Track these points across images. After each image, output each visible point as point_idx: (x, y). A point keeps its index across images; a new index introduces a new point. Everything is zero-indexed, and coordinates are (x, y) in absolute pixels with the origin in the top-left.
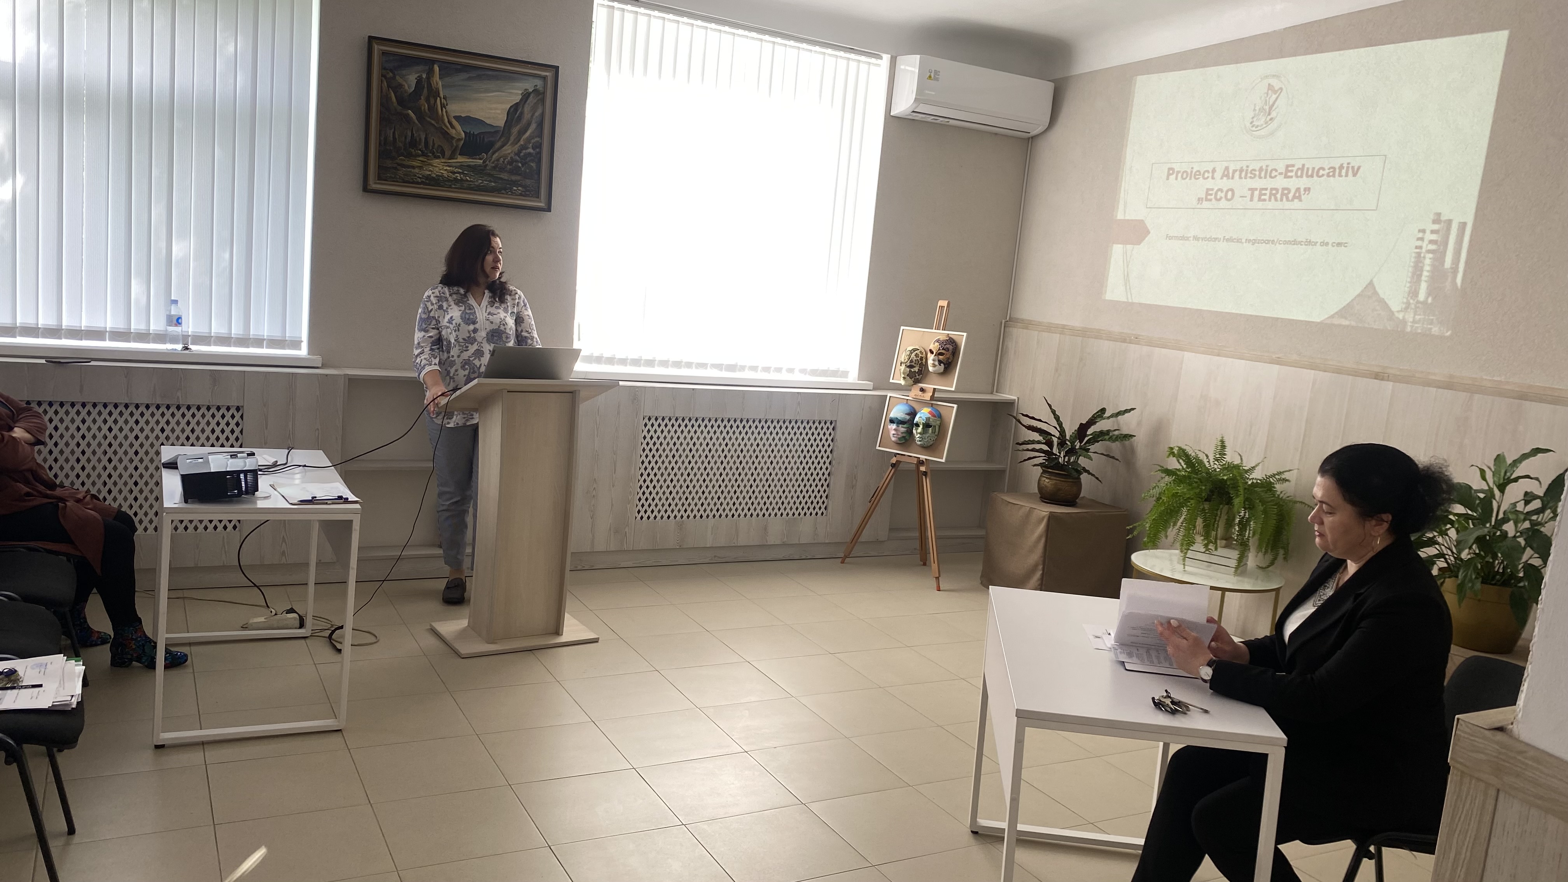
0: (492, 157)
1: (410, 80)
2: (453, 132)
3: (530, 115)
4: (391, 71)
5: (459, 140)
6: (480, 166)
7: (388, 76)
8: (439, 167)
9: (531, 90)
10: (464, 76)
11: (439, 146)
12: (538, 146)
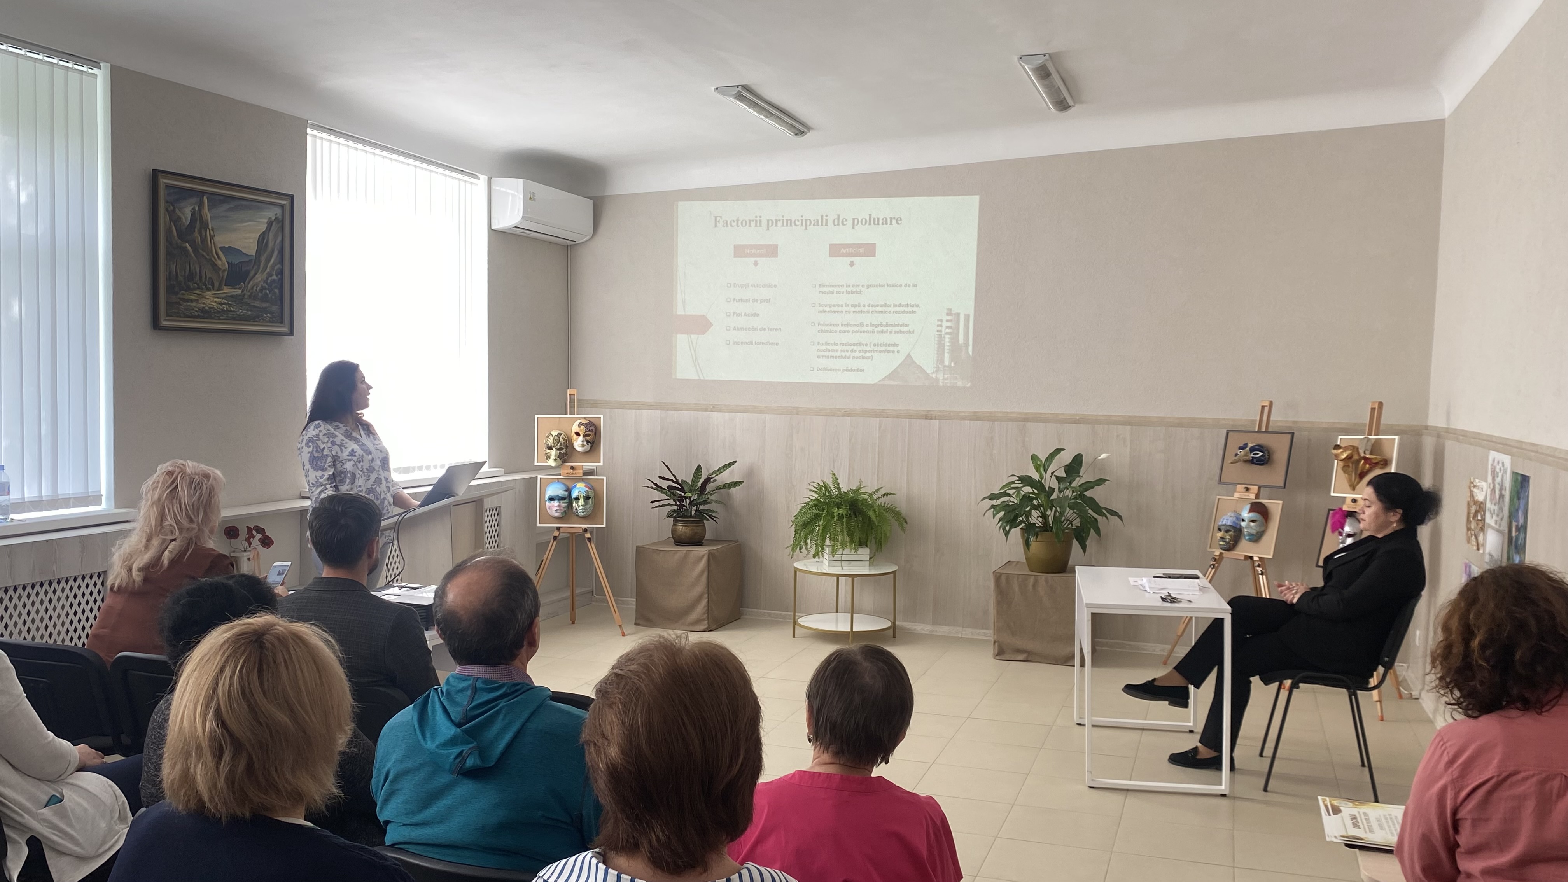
0: (248, 286)
1: (186, 212)
2: (219, 263)
3: (273, 242)
4: (172, 204)
5: (224, 270)
6: (240, 295)
7: (169, 209)
8: (211, 300)
9: (273, 219)
10: (226, 206)
11: (210, 278)
12: (281, 272)
